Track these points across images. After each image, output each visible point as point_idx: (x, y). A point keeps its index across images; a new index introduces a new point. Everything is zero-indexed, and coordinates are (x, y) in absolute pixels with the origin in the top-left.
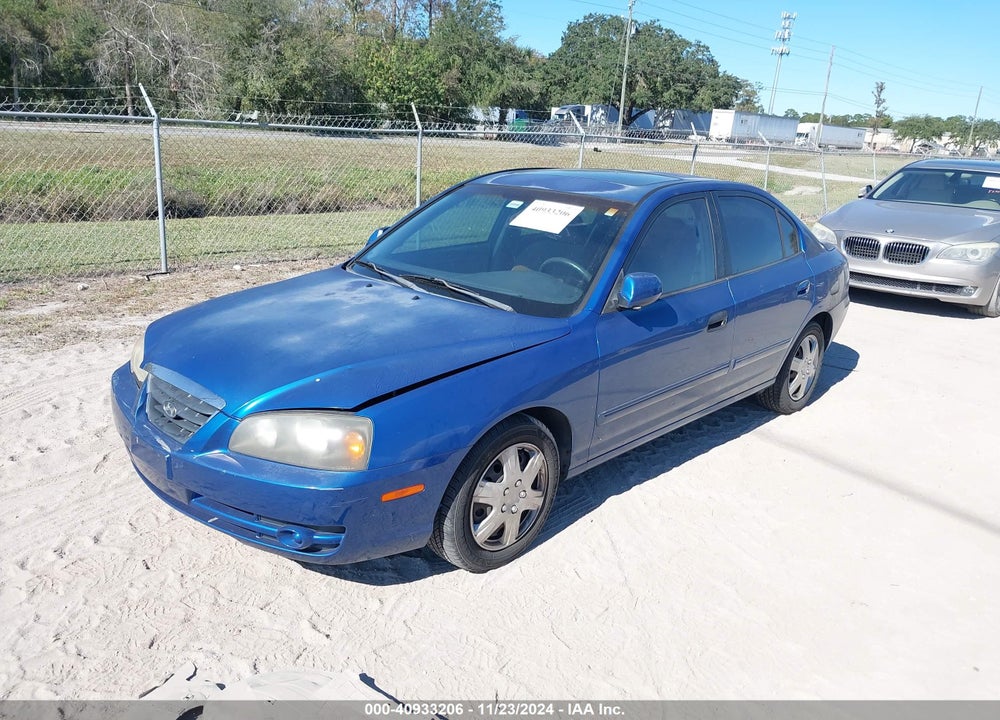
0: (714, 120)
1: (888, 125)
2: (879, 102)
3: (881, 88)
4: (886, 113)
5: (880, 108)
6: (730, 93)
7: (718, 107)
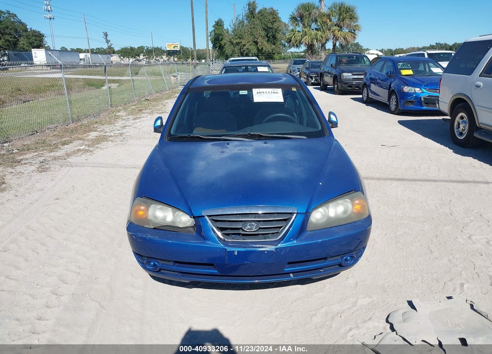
0: (34, 55)
1: (114, 52)
2: (108, 41)
3: (106, 35)
4: (112, 46)
5: (109, 44)
6: (37, 41)
7: (34, 48)
